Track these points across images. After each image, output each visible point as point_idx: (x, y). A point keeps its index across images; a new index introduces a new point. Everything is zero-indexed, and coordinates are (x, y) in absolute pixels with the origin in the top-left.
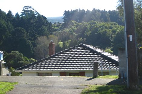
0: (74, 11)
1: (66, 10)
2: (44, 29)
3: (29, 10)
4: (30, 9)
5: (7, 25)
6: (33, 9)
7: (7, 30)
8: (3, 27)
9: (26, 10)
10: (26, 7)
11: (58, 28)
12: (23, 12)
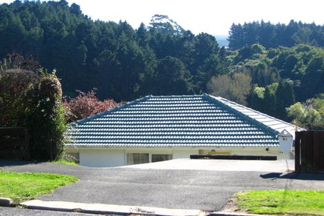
0: (250, 24)
1: (234, 24)
2: (215, 61)
3: (162, 22)
4: (164, 21)
5: (144, 52)
6: (171, 21)
7: (146, 63)
8: (136, 55)
9: (158, 22)
10: (157, 16)
11: (232, 58)
12: (152, 26)
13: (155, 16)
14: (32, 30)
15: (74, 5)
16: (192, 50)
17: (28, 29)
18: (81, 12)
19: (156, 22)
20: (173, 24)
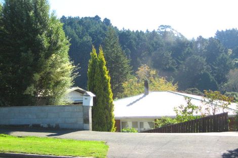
3: (166, 31)
9: (163, 30)
10: (163, 26)
13: (161, 26)
14: (85, 39)
15: (106, 19)
16: (204, 50)
17: (81, 38)
18: (111, 24)
19: (161, 30)
20: (174, 32)
